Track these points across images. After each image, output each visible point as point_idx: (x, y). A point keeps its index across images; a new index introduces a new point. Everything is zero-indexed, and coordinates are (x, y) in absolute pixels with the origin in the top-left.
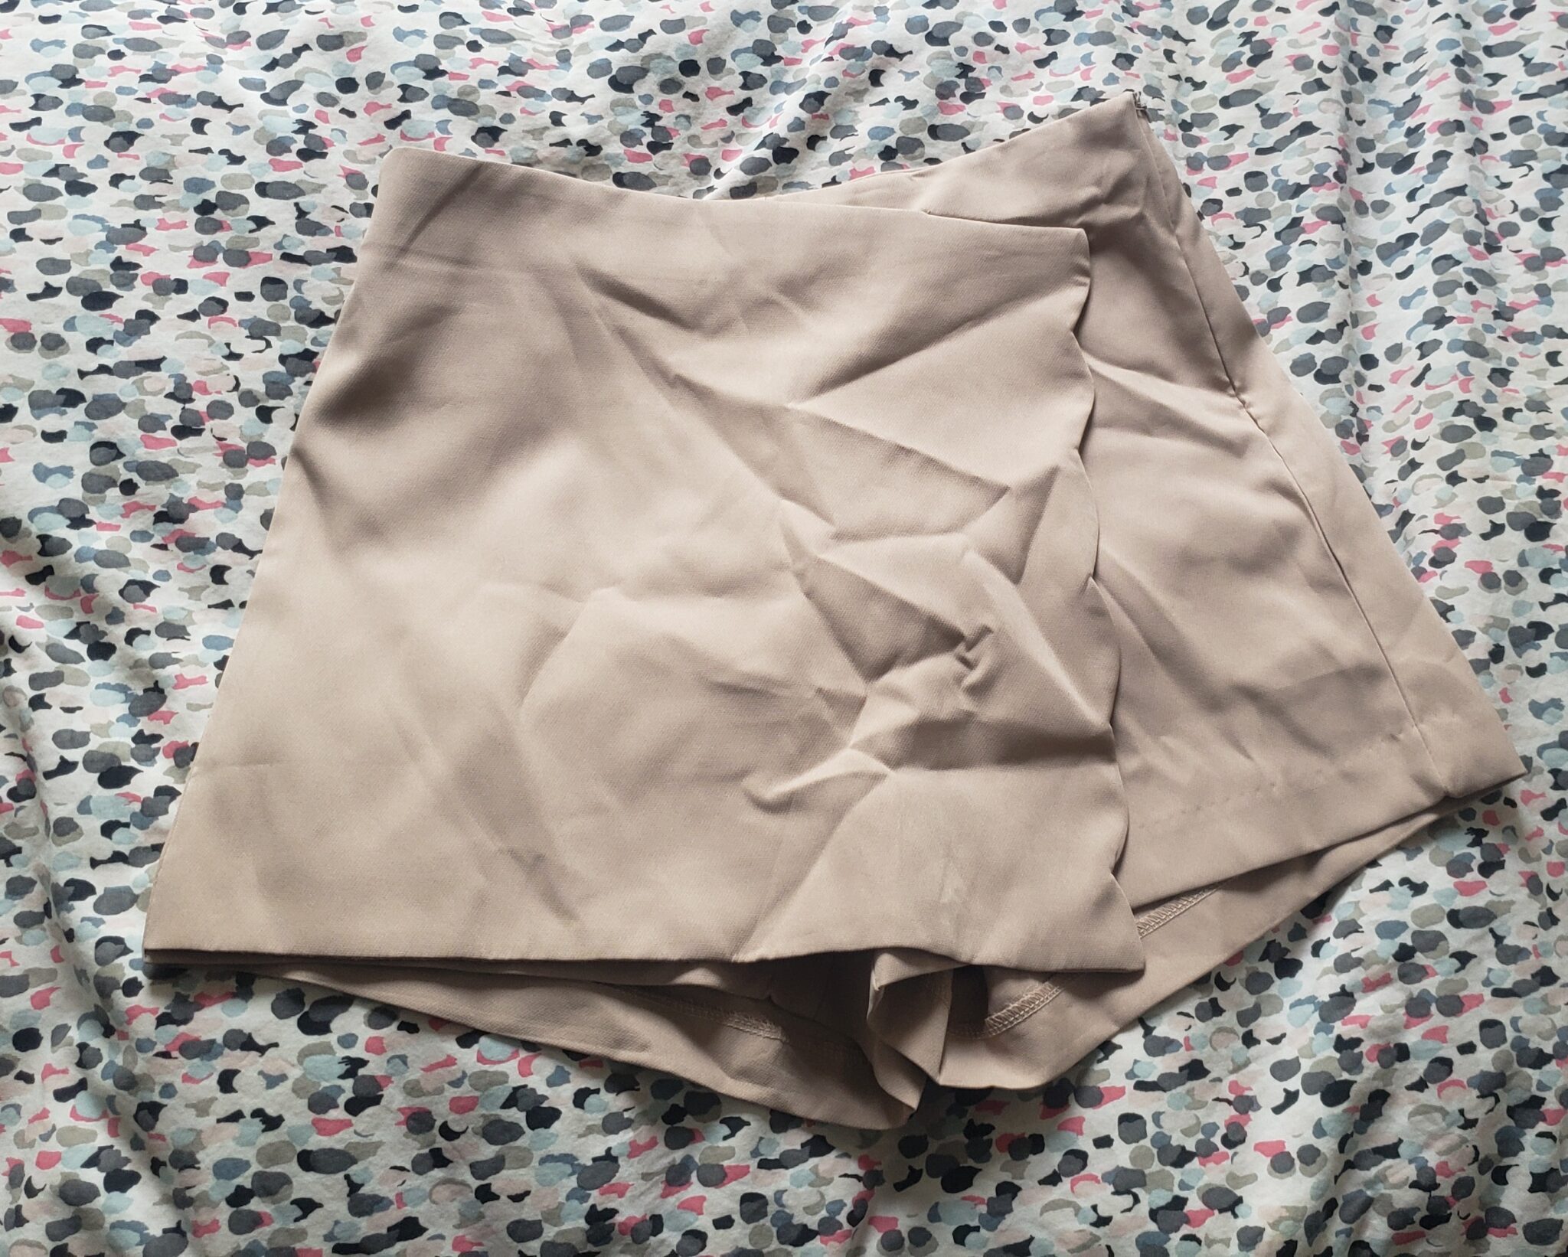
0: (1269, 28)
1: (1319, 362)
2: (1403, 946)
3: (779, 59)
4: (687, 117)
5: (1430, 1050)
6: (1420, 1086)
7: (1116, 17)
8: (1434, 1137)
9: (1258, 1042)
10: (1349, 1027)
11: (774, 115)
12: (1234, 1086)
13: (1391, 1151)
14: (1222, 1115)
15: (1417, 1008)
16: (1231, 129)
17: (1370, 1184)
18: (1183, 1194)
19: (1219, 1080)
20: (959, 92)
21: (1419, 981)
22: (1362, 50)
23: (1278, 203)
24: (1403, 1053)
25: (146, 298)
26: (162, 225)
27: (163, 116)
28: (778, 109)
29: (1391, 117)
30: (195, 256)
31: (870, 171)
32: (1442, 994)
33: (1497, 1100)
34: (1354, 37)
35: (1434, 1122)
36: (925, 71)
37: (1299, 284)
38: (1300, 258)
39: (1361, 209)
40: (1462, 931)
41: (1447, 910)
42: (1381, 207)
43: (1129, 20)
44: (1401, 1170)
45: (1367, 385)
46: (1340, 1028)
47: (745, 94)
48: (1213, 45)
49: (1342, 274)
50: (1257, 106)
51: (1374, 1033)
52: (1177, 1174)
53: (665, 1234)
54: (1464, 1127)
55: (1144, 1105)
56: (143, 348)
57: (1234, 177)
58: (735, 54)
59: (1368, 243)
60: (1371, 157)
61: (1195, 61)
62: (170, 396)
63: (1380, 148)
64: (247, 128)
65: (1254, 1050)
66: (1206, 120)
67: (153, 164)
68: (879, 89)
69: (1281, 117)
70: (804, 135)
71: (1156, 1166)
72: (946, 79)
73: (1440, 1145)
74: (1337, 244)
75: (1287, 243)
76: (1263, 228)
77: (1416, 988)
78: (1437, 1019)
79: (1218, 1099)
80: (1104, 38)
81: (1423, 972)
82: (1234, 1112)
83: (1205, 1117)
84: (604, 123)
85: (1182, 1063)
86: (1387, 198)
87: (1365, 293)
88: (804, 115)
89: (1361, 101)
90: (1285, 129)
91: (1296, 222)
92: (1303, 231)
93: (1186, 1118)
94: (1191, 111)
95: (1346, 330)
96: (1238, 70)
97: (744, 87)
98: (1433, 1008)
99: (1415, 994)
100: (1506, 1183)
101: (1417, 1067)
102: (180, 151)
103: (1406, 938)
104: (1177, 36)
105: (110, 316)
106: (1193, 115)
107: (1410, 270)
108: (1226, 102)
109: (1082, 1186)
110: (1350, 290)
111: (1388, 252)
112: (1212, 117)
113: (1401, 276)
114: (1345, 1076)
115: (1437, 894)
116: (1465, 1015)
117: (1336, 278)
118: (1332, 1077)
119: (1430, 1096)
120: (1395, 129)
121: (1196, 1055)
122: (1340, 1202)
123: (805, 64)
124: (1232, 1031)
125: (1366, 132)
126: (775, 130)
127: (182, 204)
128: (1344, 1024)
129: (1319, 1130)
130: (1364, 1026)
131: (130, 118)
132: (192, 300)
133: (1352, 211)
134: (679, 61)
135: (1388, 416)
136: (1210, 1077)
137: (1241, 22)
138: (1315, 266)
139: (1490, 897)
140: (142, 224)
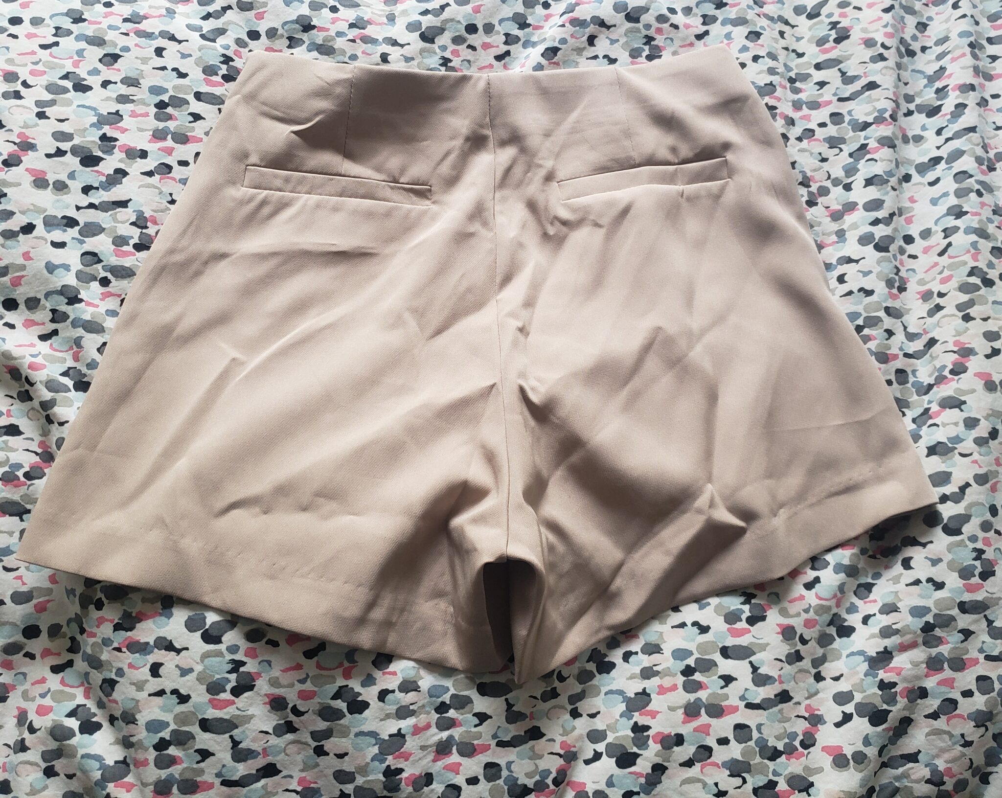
0: (848, 20)
1: (877, 238)
2: (927, 623)
3: (529, 25)
4: (469, 62)
5: (943, 693)
6: (934, 716)
7: (749, 7)
8: (943, 751)
9: (824, 679)
10: (889, 674)
11: (524, 61)
12: (808, 708)
13: (913, 758)
14: (800, 727)
15: (934, 664)
16: (822, 84)
17: (898, 778)
18: (775, 779)
19: (799, 703)
20: (644, 54)
21: (937, 646)
22: (907, 37)
23: (851, 134)
24: (923, 693)
25: (121, 161)
26: (134, 115)
27: (136, 45)
28: (527, 57)
29: (925, 81)
30: (153, 136)
32: (952, 656)
33: (987, 729)
34: (903, 28)
35: (944, 741)
36: (623, 40)
37: (865, 187)
38: (866, 170)
39: (906, 140)
40: (967, 615)
41: (958, 601)
42: (918, 139)
43: (757, 10)
44: (920, 771)
45: (907, 254)
46: (882, 675)
47: (506, 48)
48: (810, 29)
49: (893, 181)
50: (839, 69)
51: (905, 680)
52: (771, 765)
53: (433, 786)
54: (963, 746)
55: (751, 718)
56: (117, 193)
57: (822, 115)
58: (501, 21)
59: (909, 162)
60: (912, 107)
61: (798, 39)
62: (133, 224)
63: (918, 101)
64: (190, 55)
65: (821, 684)
66: (805, 77)
67: (129, 75)
68: (593, 49)
69: (855, 78)
71: (758, 759)
72: (636, 46)
73: (947, 756)
74: (891, 161)
75: (857, 160)
76: (841, 150)
77: (934, 651)
78: (948, 673)
79: (798, 716)
80: (740, 21)
81: (940, 641)
82: (808, 725)
83: (790, 728)
84: (415, 62)
85: (777, 692)
86: (922, 133)
87: (907, 195)
88: (544, 61)
89: (906, 70)
90: (857, 86)
91: (863, 147)
92: (869, 153)
93: (778, 728)
94: (796, 71)
95: (895, 218)
96: (827, 46)
97: (506, 43)
98: (946, 665)
99: (934, 655)
100: (989, 783)
101: (932, 704)
102: (147, 68)
103: (930, 618)
104: (787, 23)
105: (97, 172)
106: (796, 74)
107: (938, 180)
108: (818, 67)
109: (709, 770)
110: (897, 192)
111: (922, 169)
112: (809, 76)
113: (931, 184)
114: (885, 707)
115: (950, 591)
116: (967, 671)
117: (889, 184)
118: (876, 707)
119: (941, 723)
120: (928, 89)
121: (785, 687)
122: (877, 789)
123: (546, 29)
124: (808, 672)
125: (909, 90)
127: (147, 101)
128: (885, 672)
129: (867, 742)
130: (898, 674)
131: (116, 45)
132: (150, 164)
133: (900, 140)
134: (465, 24)
135: (920, 275)
136: (794, 701)
137: (829, 15)
138: (876, 175)
139: (986, 594)
140: (120, 113)
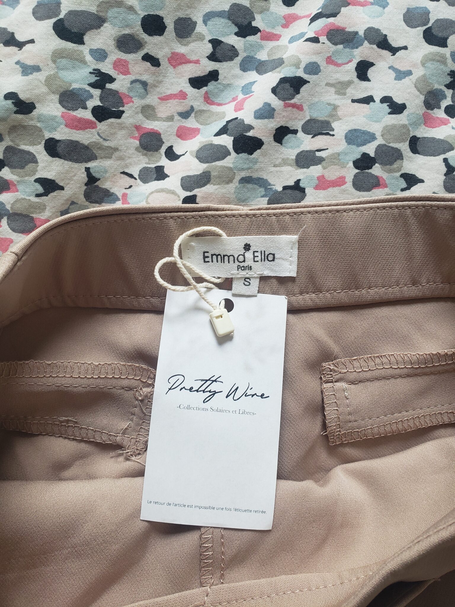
3: (255, 31)
4: (144, 84)
11: (241, 96)
20: (445, 103)
28: (247, 89)
31: (340, 182)
36: (418, 72)
47: (212, 66)
58: (208, 17)
68: (365, 84)
70: (273, 124)
72: (436, 86)
84: (41, 76)
88: (275, 102)
97: (212, 57)
123: (284, 41)
126: (240, 115)
134: (142, 14)
